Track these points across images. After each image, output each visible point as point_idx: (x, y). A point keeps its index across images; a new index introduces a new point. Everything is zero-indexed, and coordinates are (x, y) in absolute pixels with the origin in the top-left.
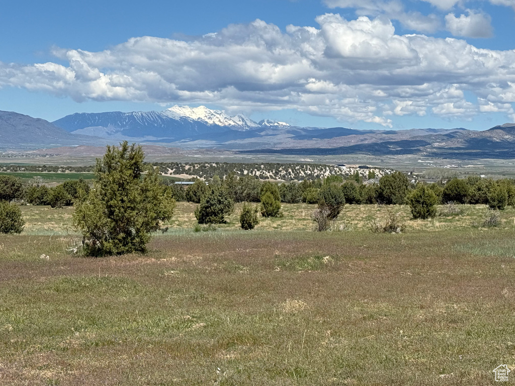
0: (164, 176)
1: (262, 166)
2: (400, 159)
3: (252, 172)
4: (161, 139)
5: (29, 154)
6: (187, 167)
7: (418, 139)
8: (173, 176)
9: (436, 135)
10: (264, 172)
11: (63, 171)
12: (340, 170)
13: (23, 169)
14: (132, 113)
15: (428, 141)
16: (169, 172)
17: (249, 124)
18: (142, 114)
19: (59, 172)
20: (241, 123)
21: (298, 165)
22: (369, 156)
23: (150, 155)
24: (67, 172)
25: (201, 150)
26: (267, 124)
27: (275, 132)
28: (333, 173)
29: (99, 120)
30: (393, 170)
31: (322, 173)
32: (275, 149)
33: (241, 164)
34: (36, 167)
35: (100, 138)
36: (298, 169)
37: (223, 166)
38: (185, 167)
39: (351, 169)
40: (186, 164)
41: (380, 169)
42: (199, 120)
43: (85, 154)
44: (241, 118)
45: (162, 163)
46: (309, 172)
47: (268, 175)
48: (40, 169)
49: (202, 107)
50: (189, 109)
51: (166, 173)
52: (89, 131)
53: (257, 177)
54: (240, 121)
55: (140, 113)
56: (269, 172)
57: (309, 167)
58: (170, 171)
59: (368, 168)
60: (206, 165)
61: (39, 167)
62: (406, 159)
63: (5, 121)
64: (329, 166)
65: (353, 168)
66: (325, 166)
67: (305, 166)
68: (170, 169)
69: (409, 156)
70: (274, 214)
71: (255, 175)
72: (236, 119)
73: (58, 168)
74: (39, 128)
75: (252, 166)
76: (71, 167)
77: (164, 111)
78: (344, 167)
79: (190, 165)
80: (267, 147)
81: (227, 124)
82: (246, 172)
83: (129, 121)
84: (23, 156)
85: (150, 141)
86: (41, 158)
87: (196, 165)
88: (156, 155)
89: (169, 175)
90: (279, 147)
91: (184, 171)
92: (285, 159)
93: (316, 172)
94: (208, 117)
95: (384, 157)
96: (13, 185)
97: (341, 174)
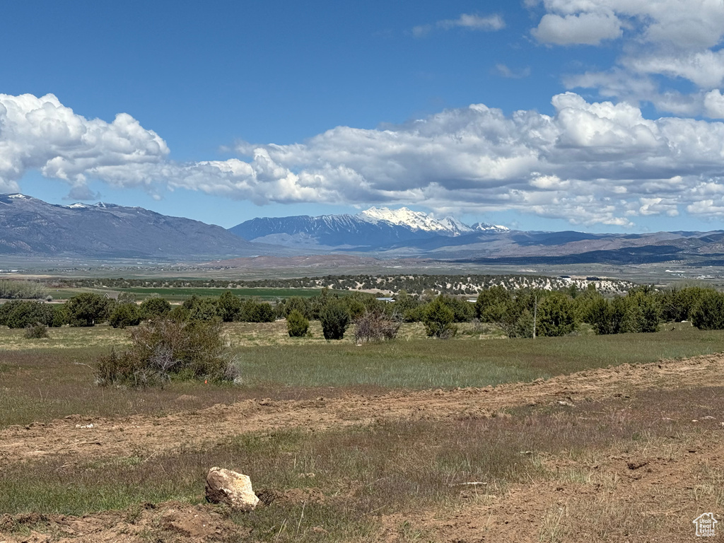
0: (350, 292)
1: (469, 279)
2: (643, 269)
3: (456, 286)
4: (356, 247)
5: (201, 266)
6: (379, 281)
7: (666, 244)
8: (362, 291)
9: (689, 239)
10: (471, 285)
11: (233, 286)
12: (563, 282)
13: (188, 284)
14: (322, 216)
15: (678, 245)
16: (358, 287)
17: (460, 228)
18: (333, 219)
19: (229, 288)
20: (450, 227)
21: (512, 276)
22: (604, 266)
23: (341, 266)
24: (239, 287)
25: (402, 260)
26: (482, 229)
27: (492, 238)
28: (555, 286)
29: (282, 226)
30: (629, 282)
31: (542, 286)
32: (491, 257)
33: (444, 276)
34: (202, 282)
35: (284, 247)
36: (513, 282)
37: (421, 280)
38: (376, 280)
39: (578, 281)
40: (378, 277)
41: (613, 281)
42: (401, 224)
43: (265, 266)
44: (451, 220)
45: (349, 276)
46: (526, 285)
47: (476, 288)
48: (208, 284)
49: (404, 208)
50: (390, 212)
51: (354, 288)
52: (273, 239)
53: (462, 292)
54: (449, 224)
55: (330, 217)
56: (477, 286)
57: (525, 279)
58: (359, 285)
59: (598, 279)
60: (402, 277)
61: (207, 282)
62: (651, 270)
63: (175, 228)
64: (550, 278)
65: (579, 279)
66: (545, 278)
67: (520, 278)
68: (358, 283)
69: (655, 265)
70: (300, 333)
71: (460, 289)
72: (445, 222)
73: (228, 283)
74: (213, 236)
75: (456, 279)
76: (243, 282)
77: (359, 214)
78: (568, 279)
79: (383, 278)
80: (482, 255)
81: (434, 228)
82: (449, 286)
83: (318, 226)
84: (194, 268)
85: (343, 250)
86: (215, 271)
87: (389, 278)
88: (348, 266)
89: (357, 290)
90: (495, 256)
91: (375, 285)
92: (502, 270)
93: (535, 285)
94: (411, 221)
95: (623, 267)
96: (97, 303)
97: (564, 287)
